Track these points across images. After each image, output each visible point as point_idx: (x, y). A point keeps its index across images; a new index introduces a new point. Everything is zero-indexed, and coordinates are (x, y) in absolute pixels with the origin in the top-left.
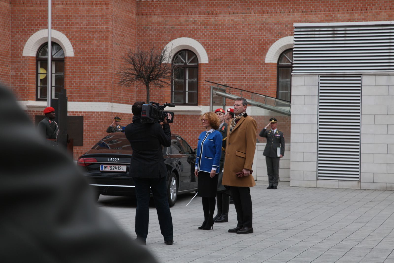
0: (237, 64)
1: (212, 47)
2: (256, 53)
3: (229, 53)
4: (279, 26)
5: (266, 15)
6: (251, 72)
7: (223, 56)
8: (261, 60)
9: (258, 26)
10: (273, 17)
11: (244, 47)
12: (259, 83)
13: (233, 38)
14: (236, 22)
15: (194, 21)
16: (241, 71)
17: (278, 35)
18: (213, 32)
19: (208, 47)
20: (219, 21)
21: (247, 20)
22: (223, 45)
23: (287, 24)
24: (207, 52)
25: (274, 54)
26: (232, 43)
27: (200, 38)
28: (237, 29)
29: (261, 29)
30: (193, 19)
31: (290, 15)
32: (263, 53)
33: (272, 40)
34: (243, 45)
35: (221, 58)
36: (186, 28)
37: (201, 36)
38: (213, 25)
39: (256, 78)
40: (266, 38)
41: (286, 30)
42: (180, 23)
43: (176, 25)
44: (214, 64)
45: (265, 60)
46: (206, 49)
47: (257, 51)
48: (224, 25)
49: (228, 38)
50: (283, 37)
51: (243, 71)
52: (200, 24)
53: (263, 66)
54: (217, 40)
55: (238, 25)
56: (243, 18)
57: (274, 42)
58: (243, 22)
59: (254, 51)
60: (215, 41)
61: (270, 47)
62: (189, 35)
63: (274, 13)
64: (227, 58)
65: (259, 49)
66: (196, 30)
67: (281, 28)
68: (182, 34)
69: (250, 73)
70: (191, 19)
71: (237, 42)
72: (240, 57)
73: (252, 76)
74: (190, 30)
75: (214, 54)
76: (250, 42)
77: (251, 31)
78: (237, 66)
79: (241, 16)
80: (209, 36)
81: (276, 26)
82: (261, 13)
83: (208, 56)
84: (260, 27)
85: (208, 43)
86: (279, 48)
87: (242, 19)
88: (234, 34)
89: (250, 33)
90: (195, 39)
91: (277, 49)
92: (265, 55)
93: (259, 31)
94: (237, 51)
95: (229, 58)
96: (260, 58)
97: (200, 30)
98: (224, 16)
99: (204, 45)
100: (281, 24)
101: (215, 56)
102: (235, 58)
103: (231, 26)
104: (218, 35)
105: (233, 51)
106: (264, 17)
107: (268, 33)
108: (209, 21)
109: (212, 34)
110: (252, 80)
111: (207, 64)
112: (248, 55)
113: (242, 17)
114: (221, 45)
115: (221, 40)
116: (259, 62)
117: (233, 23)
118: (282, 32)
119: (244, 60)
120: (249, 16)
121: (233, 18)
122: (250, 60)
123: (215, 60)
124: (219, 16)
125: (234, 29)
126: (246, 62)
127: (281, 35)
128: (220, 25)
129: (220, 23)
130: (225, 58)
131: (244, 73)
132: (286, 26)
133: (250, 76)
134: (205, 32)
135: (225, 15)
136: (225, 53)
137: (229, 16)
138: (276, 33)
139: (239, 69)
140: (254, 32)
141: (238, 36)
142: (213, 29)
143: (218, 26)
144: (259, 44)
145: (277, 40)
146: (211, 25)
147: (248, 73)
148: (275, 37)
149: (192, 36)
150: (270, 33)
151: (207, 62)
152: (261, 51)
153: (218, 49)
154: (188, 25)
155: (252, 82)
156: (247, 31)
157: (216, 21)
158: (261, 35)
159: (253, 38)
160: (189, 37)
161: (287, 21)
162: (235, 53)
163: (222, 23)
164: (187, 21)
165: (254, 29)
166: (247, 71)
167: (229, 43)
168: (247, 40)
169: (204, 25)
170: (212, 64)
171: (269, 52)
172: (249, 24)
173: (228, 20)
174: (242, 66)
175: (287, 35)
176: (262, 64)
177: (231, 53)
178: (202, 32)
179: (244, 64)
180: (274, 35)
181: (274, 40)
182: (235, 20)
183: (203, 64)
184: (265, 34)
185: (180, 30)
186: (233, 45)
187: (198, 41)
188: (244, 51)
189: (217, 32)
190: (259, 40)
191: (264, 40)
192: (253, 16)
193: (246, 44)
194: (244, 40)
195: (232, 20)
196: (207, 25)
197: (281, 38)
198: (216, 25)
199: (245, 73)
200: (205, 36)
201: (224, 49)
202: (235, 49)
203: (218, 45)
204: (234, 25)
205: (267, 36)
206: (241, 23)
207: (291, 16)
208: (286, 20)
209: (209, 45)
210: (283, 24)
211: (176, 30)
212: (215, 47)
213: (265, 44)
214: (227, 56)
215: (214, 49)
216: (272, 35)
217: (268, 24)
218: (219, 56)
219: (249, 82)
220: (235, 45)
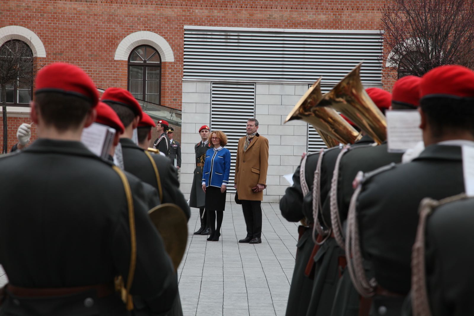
0: (81, 60)
1: (51, 39)
2: (104, 48)
3: (72, 47)
4: (130, 19)
5: (114, 6)
6: (98, 70)
7: (64, 49)
8: (110, 56)
9: (106, 17)
10: (123, 8)
11: (90, 40)
12: (108, 83)
13: (76, 30)
14: (80, 11)
15: (28, 6)
16: (87, 68)
17: (130, 29)
18: (51, 21)
19: (45, 39)
20: (59, 8)
21: (92, 10)
22: (63, 37)
23: (139, 17)
24: (44, 44)
25: (125, 50)
26: (75, 35)
27: (35, 28)
28: (81, 19)
29: (109, 21)
30: (26, 4)
31: (142, 7)
32: (113, 49)
33: (123, 34)
34: (89, 38)
35: (62, 52)
36: (17, 14)
37: (36, 25)
38: (51, 13)
39: (104, 77)
40: (115, 31)
41: (138, 24)
42: (10, 8)
43: (4, 10)
44: (53, 59)
45: (114, 56)
46: (42, 41)
47: (105, 46)
48: (64, 14)
49: (69, 29)
50: (135, 32)
51: (89, 68)
52: (34, 11)
53: (112, 64)
54: (56, 31)
55: (81, 14)
56: (88, 7)
57: (125, 37)
58: (87, 12)
59: (101, 46)
60: (53, 31)
61: (120, 42)
62: (21, 23)
63: (124, 3)
64: (69, 52)
65: (107, 43)
66: (30, 17)
67: (132, 21)
68: (12, 21)
69: (96, 71)
70: (24, 5)
71: (82, 35)
72: (85, 52)
73: (99, 74)
74: (23, 17)
75: (52, 47)
76: (96, 36)
77: (98, 23)
78: (81, 63)
79: (85, 4)
80: (46, 25)
81: (126, 18)
82: (109, 3)
83: (46, 49)
84: (108, 18)
85: (46, 33)
86: (130, 43)
87: (86, 8)
88: (77, 24)
89: (97, 25)
90: (28, 28)
91: (129, 44)
92: (115, 51)
93: (107, 23)
94: (81, 45)
95: (71, 52)
96: (108, 54)
97: (35, 17)
98: (64, 4)
99: (41, 36)
100: (132, 16)
101: (54, 49)
102: (78, 52)
103: (73, 15)
104: (57, 25)
105: (76, 45)
106: (113, 8)
107: (117, 26)
108: (46, 7)
109: (51, 23)
110: (99, 79)
111: (44, 58)
112: (95, 51)
113: (86, 6)
114: (61, 37)
115: (62, 32)
116: (107, 59)
117: (75, 12)
118: (134, 26)
119: (89, 55)
120: (95, 5)
121: (75, 6)
122: (96, 56)
123: (54, 54)
124: (58, 3)
125: (77, 19)
126: (91, 58)
127: (132, 29)
128: (59, 13)
129: (60, 11)
130: (66, 52)
131: (89, 71)
132: (139, 19)
133: (96, 74)
134: (41, 20)
135: (65, 2)
136: (67, 47)
137: (70, 4)
138: (127, 26)
139: (84, 65)
140: (101, 24)
141: (82, 27)
142: (51, 18)
143: (57, 14)
144: (107, 38)
145: (128, 34)
146: (48, 13)
147: (94, 71)
148: (125, 31)
149: (25, 25)
150: (120, 26)
151: (45, 56)
152: (110, 46)
153: (58, 42)
154: (20, 11)
155: (99, 82)
156: (92, 22)
157: (54, 8)
158: (109, 28)
159: (100, 31)
160: (22, 25)
161: (140, 14)
162: (79, 48)
163: (62, 11)
164: (18, 6)
165: (101, 20)
166: (93, 68)
167: (71, 35)
168: (92, 33)
169: (41, 12)
170: (50, 59)
171: (119, 47)
172: (95, 15)
173: (70, 9)
174: (86, 63)
175: (140, 30)
176: (112, 61)
177: (73, 47)
178: (38, 20)
179: (89, 60)
180: (125, 29)
181: (124, 34)
182: (78, 9)
183: (40, 58)
184: (114, 27)
185: (9, 16)
186: (77, 37)
187: (33, 31)
188: (89, 45)
189: (57, 21)
190: (107, 33)
191: (112, 34)
192: (100, 5)
193: (92, 38)
194: (89, 33)
195: (74, 9)
196: (44, 13)
197: (132, 32)
198: (56, 13)
199: (91, 71)
200: (41, 25)
201: (65, 41)
202: (78, 42)
203: (58, 37)
204: (77, 14)
205: (116, 30)
206: (85, 12)
207: (144, 8)
208: (138, 12)
209: (46, 36)
210: (135, 17)
211: (4, 16)
212: (54, 39)
213: (114, 39)
214: (69, 50)
215: (53, 42)
216: (123, 29)
217: (117, 16)
218: (58, 49)
219: (96, 82)
220: (79, 37)
